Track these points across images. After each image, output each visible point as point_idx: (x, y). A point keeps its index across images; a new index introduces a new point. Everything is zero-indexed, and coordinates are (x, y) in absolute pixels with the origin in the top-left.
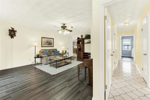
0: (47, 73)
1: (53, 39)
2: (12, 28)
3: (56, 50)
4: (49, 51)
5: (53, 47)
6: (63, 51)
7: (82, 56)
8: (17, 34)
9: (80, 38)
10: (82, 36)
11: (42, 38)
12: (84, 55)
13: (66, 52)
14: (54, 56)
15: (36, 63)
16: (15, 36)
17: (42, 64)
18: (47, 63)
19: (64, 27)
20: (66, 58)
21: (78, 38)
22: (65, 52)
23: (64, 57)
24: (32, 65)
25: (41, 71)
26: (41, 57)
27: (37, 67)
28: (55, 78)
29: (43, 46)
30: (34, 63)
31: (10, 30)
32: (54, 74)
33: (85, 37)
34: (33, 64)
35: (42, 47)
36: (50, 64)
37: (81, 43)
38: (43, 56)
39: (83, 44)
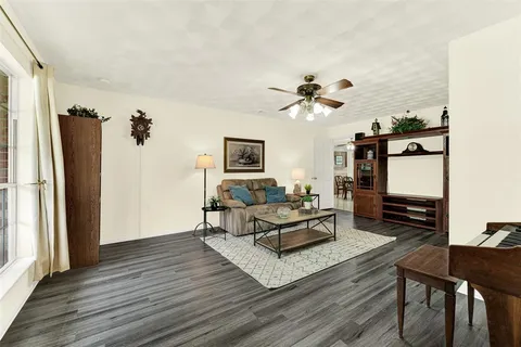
0: (247, 276)
1: (263, 142)
2: (139, 111)
3: (274, 183)
4: (247, 187)
5: (262, 171)
6: (297, 188)
7: (378, 210)
8: (153, 130)
9: (369, 133)
10: (377, 126)
11: (226, 139)
12: (385, 207)
13: (308, 192)
14: (265, 206)
15: (209, 226)
16: (148, 135)
17: (225, 232)
18: (243, 229)
19: (309, 90)
20: (313, 216)
21: (359, 136)
22: (304, 191)
23: (308, 212)
24: (194, 234)
25: (226, 262)
26: (223, 209)
27: (211, 242)
28: (280, 306)
29: (228, 168)
30: (201, 227)
31: (133, 119)
32: (275, 283)
33: (395, 129)
34: (200, 231)
35: (226, 171)
36: (255, 233)
37: (370, 154)
38: (230, 203)
39: (383, 157)
